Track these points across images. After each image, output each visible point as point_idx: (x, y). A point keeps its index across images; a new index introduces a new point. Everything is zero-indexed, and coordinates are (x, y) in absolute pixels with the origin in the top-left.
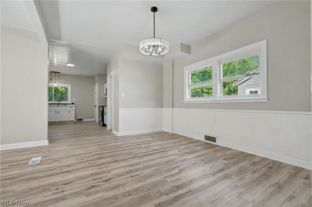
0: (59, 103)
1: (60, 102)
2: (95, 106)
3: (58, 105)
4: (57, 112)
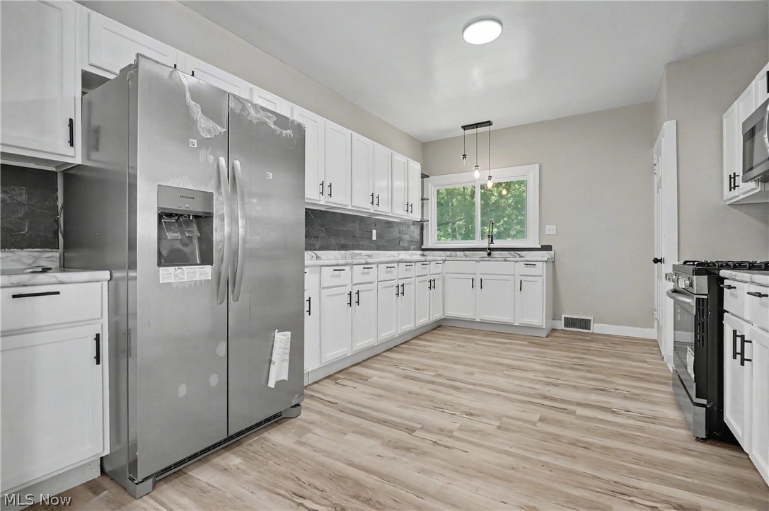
1: (493, 242)
2: (656, 261)
3: (489, 254)
4: (477, 284)
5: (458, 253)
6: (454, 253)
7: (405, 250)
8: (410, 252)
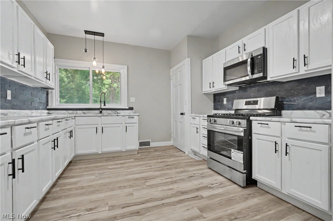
0: (103, 107)
1: (105, 105)
2: (182, 114)
3: (101, 112)
4: (100, 130)
5: (78, 112)
6: (75, 112)
7: (36, 110)
8: (39, 111)
